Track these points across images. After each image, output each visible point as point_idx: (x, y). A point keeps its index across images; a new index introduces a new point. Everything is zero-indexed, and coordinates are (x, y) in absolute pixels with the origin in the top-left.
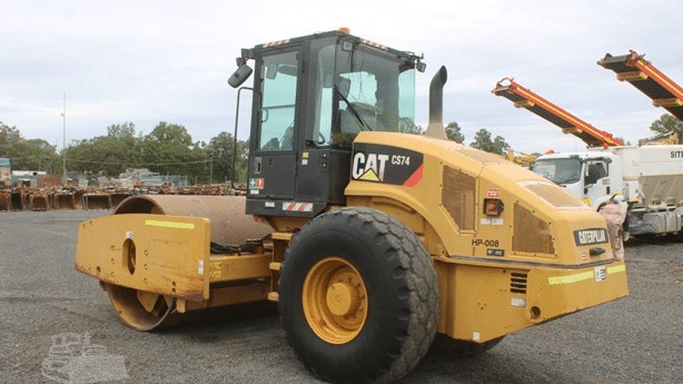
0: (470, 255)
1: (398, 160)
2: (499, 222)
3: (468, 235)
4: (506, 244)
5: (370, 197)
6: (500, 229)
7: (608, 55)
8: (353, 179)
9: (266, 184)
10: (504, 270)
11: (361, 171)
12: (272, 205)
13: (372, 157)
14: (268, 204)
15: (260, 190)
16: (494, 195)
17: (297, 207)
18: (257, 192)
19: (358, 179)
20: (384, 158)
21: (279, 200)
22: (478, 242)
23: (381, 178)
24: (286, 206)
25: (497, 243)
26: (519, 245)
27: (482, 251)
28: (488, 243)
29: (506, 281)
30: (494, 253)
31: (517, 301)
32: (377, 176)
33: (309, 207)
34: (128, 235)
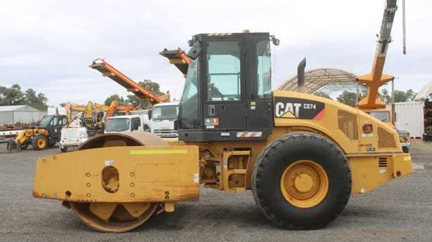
0: (358, 152)
1: (307, 106)
2: (371, 135)
3: (356, 142)
4: (375, 145)
5: (290, 127)
6: (372, 138)
7: (166, 50)
8: (276, 117)
9: (220, 121)
10: (375, 157)
11: (282, 113)
12: (228, 134)
13: (289, 105)
14: (223, 134)
15: (215, 126)
16: (367, 122)
17: (249, 134)
18: (213, 127)
19: (280, 117)
20: (298, 106)
21: (233, 131)
22: (362, 145)
23: (297, 115)
24: (239, 135)
25: (371, 145)
26: (381, 144)
27: (364, 150)
28: (367, 145)
29: (377, 162)
30: (370, 150)
31: (383, 171)
32: (294, 114)
33: (259, 134)
34: (108, 163)
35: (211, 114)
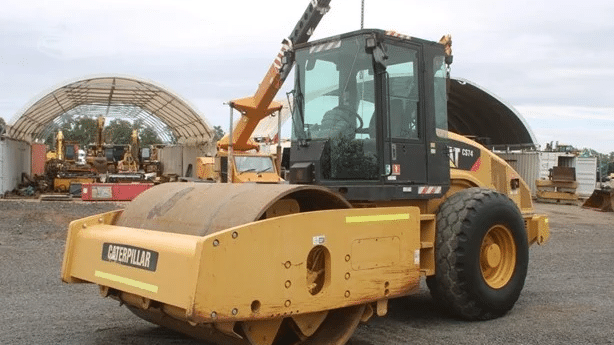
1: (466, 152)
2: (516, 192)
6: (517, 196)
9: (402, 170)
12: (409, 189)
14: (405, 189)
15: (397, 176)
17: (430, 190)
18: (394, 178)
20: (457, 150)
21: (415, 184)
23: (457, 165)
24: (421, 190)
32: (454, 163)
33: (438, 190)
34: (316, 241)
35: (394, 159)
